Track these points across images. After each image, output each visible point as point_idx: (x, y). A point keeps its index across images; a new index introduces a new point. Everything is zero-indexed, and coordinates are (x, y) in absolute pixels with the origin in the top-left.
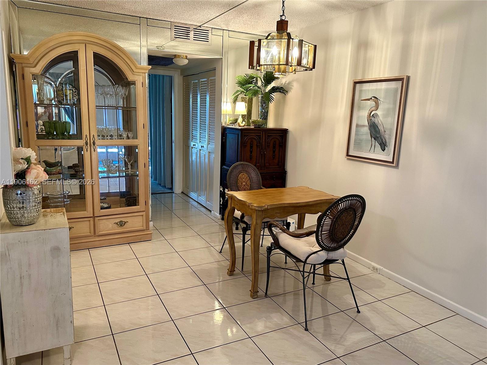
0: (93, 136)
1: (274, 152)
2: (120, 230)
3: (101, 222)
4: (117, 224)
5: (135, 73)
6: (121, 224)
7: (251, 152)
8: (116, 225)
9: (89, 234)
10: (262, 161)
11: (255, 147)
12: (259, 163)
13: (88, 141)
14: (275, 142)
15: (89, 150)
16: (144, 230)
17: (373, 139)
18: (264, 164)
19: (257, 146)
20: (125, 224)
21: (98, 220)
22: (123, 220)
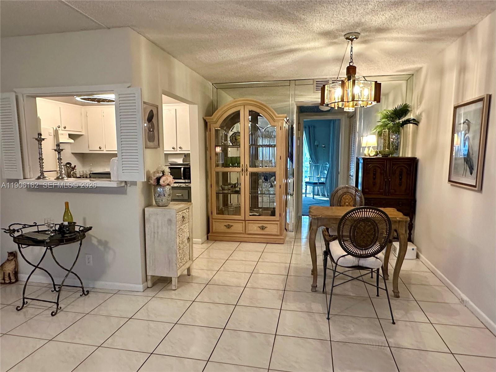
0: (247, 165)
1: (401, 179)
2: (261, 233)
3: (250, 224)
4: (260, 227)
5: (276, 121)
6: (263, 228)
7: (374, 179)
8: (259, 229)
9: (242, 232)
10: (386, 188)
11: (378, 174)
12: (383, 189)
13: (244, 169)
14: (402, 169)
15: (244, 174)
16: (279, 235)
17: (465, 163)
18: (389, 191)
19: (381, 173)
20: (265, 228)
21: (248, 223)
22: (264, 225)
